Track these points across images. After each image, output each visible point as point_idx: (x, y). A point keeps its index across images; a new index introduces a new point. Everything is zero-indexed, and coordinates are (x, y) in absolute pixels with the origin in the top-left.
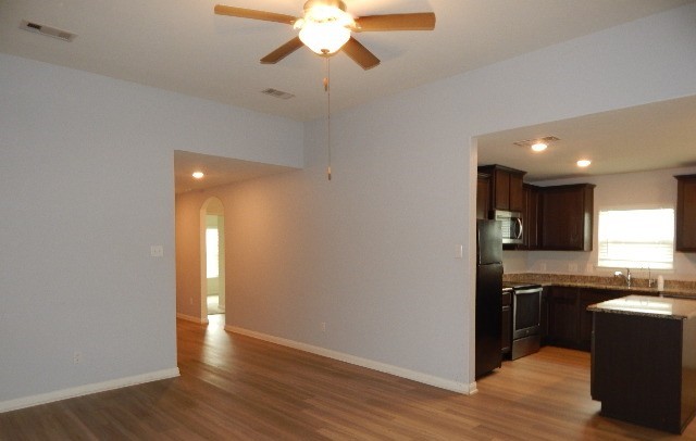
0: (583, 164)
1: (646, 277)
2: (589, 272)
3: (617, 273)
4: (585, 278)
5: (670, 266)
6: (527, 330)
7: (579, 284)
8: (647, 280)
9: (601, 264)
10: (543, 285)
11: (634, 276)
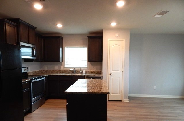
0: (59, 26)
1: (80, 70)
2: (62, 69)
3: (71, 70)
4: (61, 72)
5: (86, 66)
6: (39, 96)
7: (59, 74)
8: (80, 71)
9: (66, 66)
10: (45, 76)
11: (76, 70)
